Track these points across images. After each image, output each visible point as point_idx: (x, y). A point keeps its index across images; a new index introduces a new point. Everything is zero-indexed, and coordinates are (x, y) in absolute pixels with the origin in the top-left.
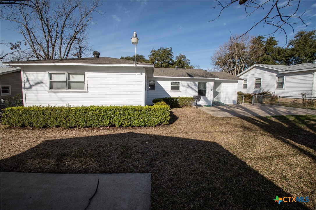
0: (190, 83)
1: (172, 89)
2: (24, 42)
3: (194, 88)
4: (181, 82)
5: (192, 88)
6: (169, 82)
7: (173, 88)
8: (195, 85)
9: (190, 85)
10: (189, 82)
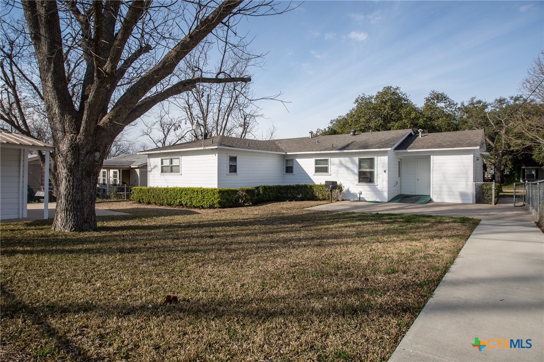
0: (345, 160)
1: (316, 172)
2: (185, 120)
3: (352, 169)
4: (329, 158)
5: (347, 168)
6: (313, 160)
7: (318, 170)
8: (353, 162)
9: (344, 163)
10: (342, 159)
